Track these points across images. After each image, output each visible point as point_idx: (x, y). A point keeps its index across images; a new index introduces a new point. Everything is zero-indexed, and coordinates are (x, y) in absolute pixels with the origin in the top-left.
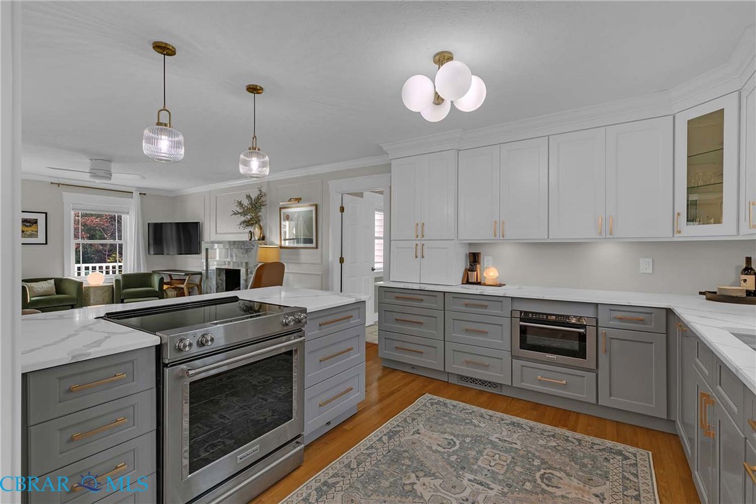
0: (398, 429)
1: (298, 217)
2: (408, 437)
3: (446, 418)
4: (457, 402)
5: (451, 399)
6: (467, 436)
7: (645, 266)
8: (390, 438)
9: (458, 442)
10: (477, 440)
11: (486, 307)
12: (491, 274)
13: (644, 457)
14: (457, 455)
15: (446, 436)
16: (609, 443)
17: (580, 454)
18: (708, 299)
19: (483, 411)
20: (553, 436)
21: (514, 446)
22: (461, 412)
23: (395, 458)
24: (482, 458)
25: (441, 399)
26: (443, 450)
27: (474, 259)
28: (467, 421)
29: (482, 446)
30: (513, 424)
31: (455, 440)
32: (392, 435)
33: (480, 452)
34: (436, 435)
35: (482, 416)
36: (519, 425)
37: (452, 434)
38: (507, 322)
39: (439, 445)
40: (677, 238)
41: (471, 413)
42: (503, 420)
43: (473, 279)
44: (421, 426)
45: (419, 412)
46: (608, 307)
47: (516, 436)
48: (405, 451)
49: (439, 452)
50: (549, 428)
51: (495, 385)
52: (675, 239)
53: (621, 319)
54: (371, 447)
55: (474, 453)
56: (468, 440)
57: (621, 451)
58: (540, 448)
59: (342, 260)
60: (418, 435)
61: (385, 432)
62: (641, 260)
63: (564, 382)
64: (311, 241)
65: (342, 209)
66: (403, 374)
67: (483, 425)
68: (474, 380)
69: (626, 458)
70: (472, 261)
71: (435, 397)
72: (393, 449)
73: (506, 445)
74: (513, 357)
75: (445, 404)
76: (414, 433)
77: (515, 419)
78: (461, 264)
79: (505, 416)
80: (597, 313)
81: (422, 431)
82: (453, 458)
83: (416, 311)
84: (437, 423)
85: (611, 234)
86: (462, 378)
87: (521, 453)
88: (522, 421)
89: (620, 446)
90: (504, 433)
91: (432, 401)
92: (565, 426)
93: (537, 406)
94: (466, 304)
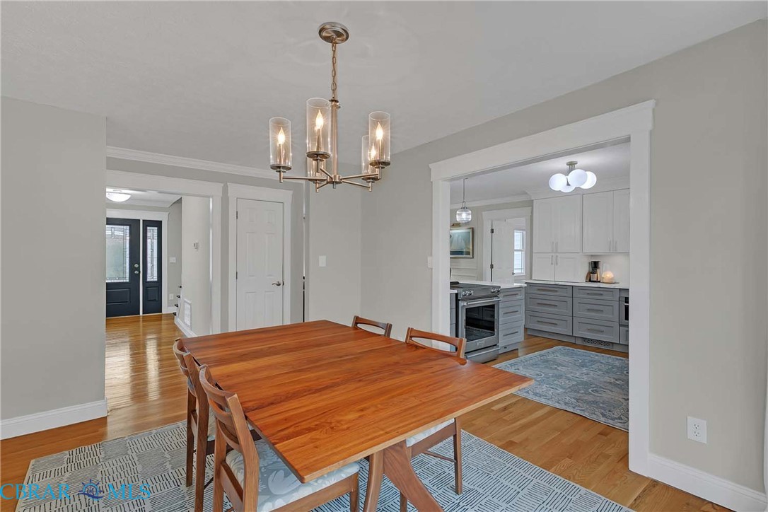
1: (459, 236)
5: (576, 349)
11: (601, 295)
12: (608, 276)
27: (595, 265)
30: (617, 359)
36: (621, 360)
38: (616, 305)
42: (610, 357)
43: (594, 277)
51: (608, 344)
59: (492, 266)
64: (468, 253)
65: (492, 231)
66: (543, 338)
68: (593, 341)
70: (593, 267)
74: (620, 325)
78: (586, 269)
83: (548, 297)
86: (584, 339)
88: (623, 358)
91: (564, 348)
94: (588, 294)
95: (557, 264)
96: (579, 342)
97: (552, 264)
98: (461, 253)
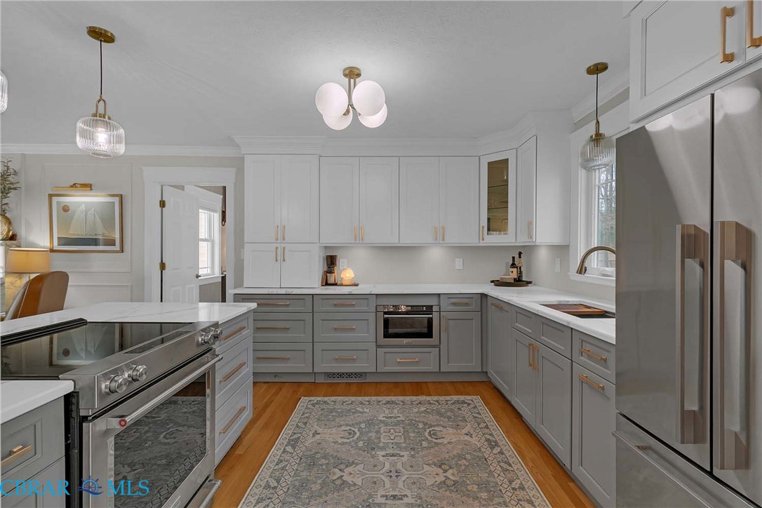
0: (296, 436)
2: (310, 441)
3: (334, 414)
4: (335, 397)
5: (327, 396)
6: (360, 423)
7: (459, 263)
8: (294, 447)
9: (356, 430)
10: (370, 423)
11: (354, 305)
12: (348, 275)
13: (477, 400)
14: (363, 440)
15: (343, 428)
16: (455, 398)
17: (443, 411)
18: (496, 285)
19: (360, 399)
20: (420, 403)
21: (399, 419)
22: (343, 404)
23: (311, 462)
24: (382, 436)
25: (319, 399)
26: (348, 441)
27: (331, 261)
28: (353, 411)
29: (376, 427)
30: (388, 402)
31: (353, 429)
32: (294, 443)
33: (378, 432)
34: (334, 430)
35: (362, 403)
36: (393, 402)
37: (347, 425)
38: (372, 317)
39: (342, 438)
40: (482, 244)
41: (352, 403)
42: (379, 402)
43: (331, 280)
44: (315, 426)
45: (305, 415)
46: (446, 296)
47: (396, 411)
48: (316, 453)
49: (346, 443)
50: (414, 398)
51: (360, 375)
52: (480, 245)
53: (454, 304)
54: (280, 461)
55: (374, 434)
56: (363, 426)
57: (464, 401)
58: (417, 415)
59: (163, 266)
60: (319, 435)
61: (285, 443)
62: (456, 259)
63: (417, 360)
64: (112, 243)
65: (163, 204)
66: (266, 385)
67: (368, 410)
68: (341, 375)
69: (469, 404)
70: (329, 263)
71: (312, 398)
72: (303, 455)
73: (393, 419)
74: (378, 346)
75: (325, 402)
76: (314, 436)
77: (388, 398)
79: (380, 398)
80: (439, 300)
81: (320, 430)
82: (361, 444)
83: (271, 316)
84: (328, 420)
85: (443, 240)
86: (329, 375)
87: (407, 422)
88: (394, 398)
89: (462, 398)
90: (387, 412)
91: (312, 402)
92: (422, 394)
93: (396, 384)
94: (335, 305)
95: (284, 261)
96: (321, 380)
97: (277, 261)
98: (94, 242)
